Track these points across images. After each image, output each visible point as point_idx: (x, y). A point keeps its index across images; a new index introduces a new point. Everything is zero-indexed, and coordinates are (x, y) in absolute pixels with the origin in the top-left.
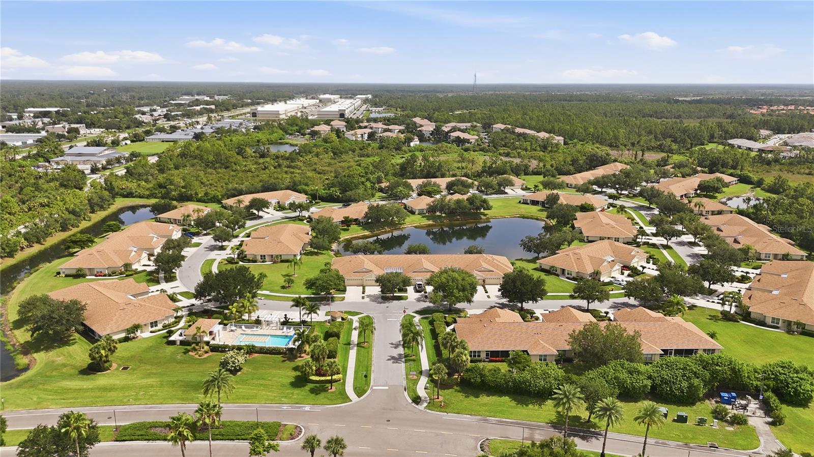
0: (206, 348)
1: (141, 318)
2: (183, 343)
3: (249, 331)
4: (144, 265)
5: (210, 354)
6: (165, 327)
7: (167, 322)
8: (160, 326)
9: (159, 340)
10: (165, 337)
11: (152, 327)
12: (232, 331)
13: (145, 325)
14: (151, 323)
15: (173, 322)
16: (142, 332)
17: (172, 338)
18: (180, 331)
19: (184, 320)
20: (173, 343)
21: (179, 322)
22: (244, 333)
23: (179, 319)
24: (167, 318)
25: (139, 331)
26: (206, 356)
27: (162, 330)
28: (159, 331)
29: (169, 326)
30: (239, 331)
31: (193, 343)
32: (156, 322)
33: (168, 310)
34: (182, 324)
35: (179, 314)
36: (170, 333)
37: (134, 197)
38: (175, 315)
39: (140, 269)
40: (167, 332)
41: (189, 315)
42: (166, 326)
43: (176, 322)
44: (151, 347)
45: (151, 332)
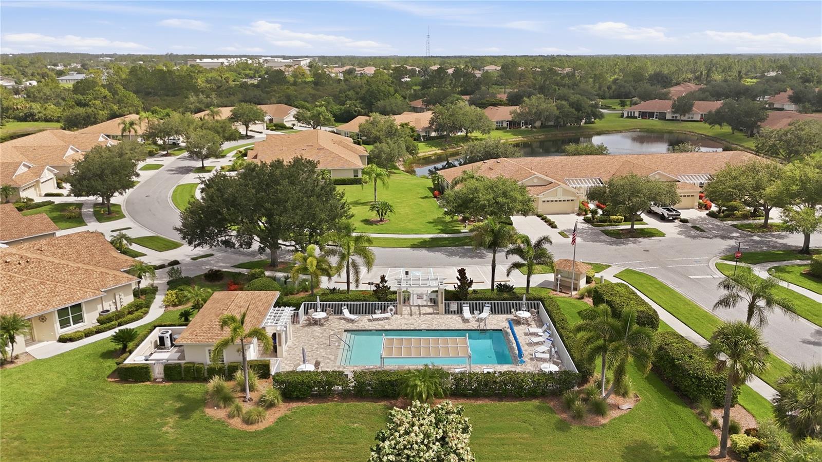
0: (264, 388)
1: (26, 298)
2: (173, 373)
3: (363, 321)
4: (47, 195)
5: (283, 409)
6: (105, 322)
7: (109, 306)
8: (90, 319)
9: (90, 366)
10: (109, 355)
11: (64, 324)
12: (316, 322)
13: (42, 318)
14: (62, 312)
15: (130, 306)
16: (31, 341)
17: (135, 358)
18: (157, 333)
19: (159, 299)
20: (140, 374)
21: (148, 307)
22: (350, 326)
23: (144, 297)
24: (112, 293)
25: (20, 339)
26: (270, 418)
27: (98, 332)
28: (88, 334)
29: (119, 317)
30: (336, 324)
31: (212, 372)
32: (78, 307)
33: (111, 272)
34: (156, 311)
35: (145, 283)
36: (126, 341)
37: (36, 121)
38: (134, 286)
39: (38, 200)
40: (116, 338)
41: (172, 285)
42: (110, 320)
43: (138, 307)
44: (62, 392)
45: (62, 340)
